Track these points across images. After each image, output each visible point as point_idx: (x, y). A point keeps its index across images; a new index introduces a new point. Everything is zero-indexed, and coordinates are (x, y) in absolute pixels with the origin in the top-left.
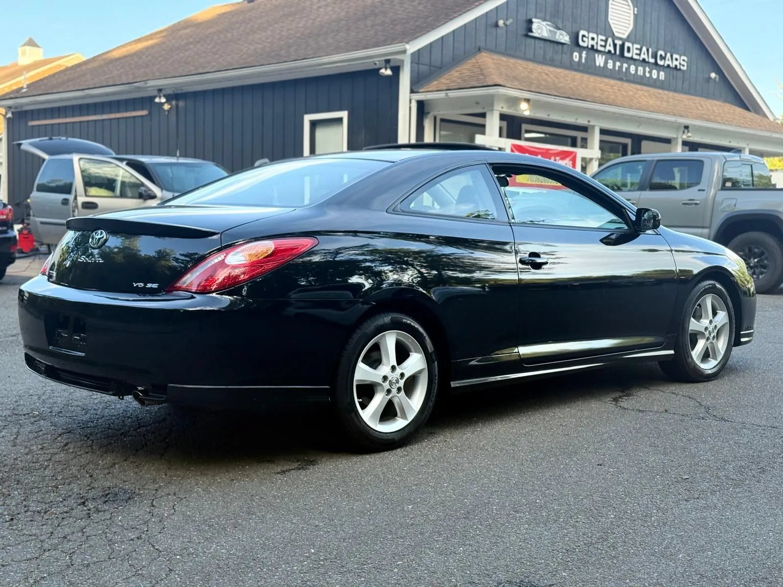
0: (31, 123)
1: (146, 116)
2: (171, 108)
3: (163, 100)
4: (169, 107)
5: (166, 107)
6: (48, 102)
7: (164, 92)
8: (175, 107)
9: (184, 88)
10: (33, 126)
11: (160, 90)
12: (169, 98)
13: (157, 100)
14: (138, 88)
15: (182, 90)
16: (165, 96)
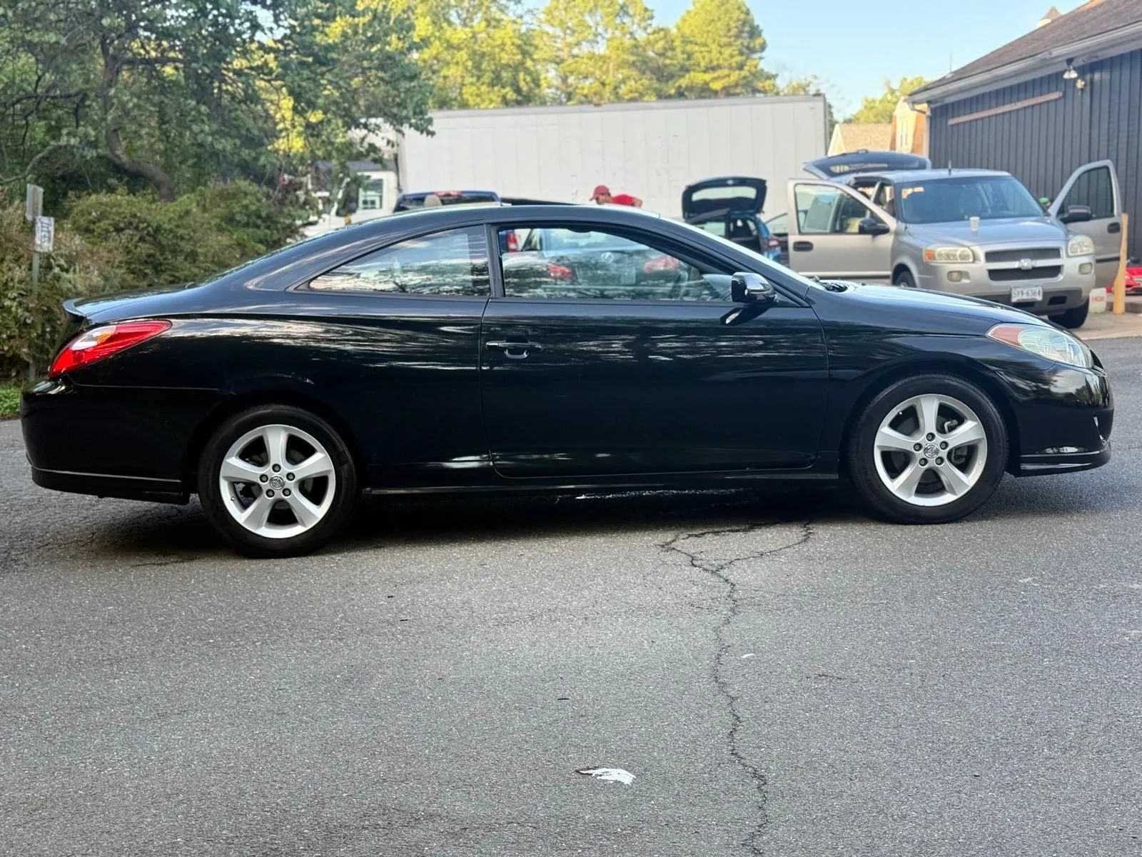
0: (952, 122)
1: (1060, 98)
2: (1085, 85)
3: (1074, 75)
4: (1083, 83)
5: (1080, 84)
6: (961, 91)
7: (1075, 64)
8: (1088, 82)
9: (1099, 54)
10: (952, 126)
11: (1070, 61)
12: (1082, 71)
13: (1066, 76)
14: (1043, 60)
15: (1097, 57)
16: (1075, 69)
